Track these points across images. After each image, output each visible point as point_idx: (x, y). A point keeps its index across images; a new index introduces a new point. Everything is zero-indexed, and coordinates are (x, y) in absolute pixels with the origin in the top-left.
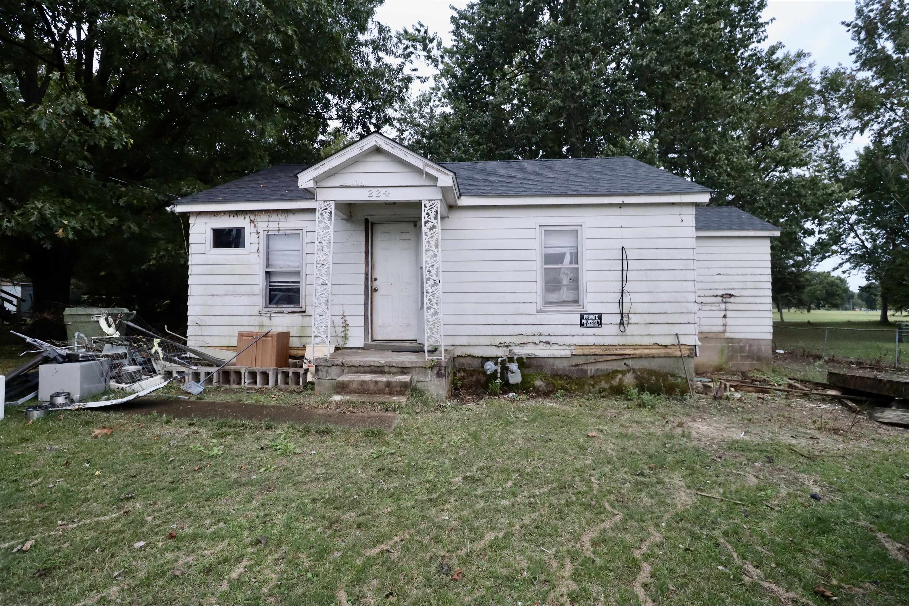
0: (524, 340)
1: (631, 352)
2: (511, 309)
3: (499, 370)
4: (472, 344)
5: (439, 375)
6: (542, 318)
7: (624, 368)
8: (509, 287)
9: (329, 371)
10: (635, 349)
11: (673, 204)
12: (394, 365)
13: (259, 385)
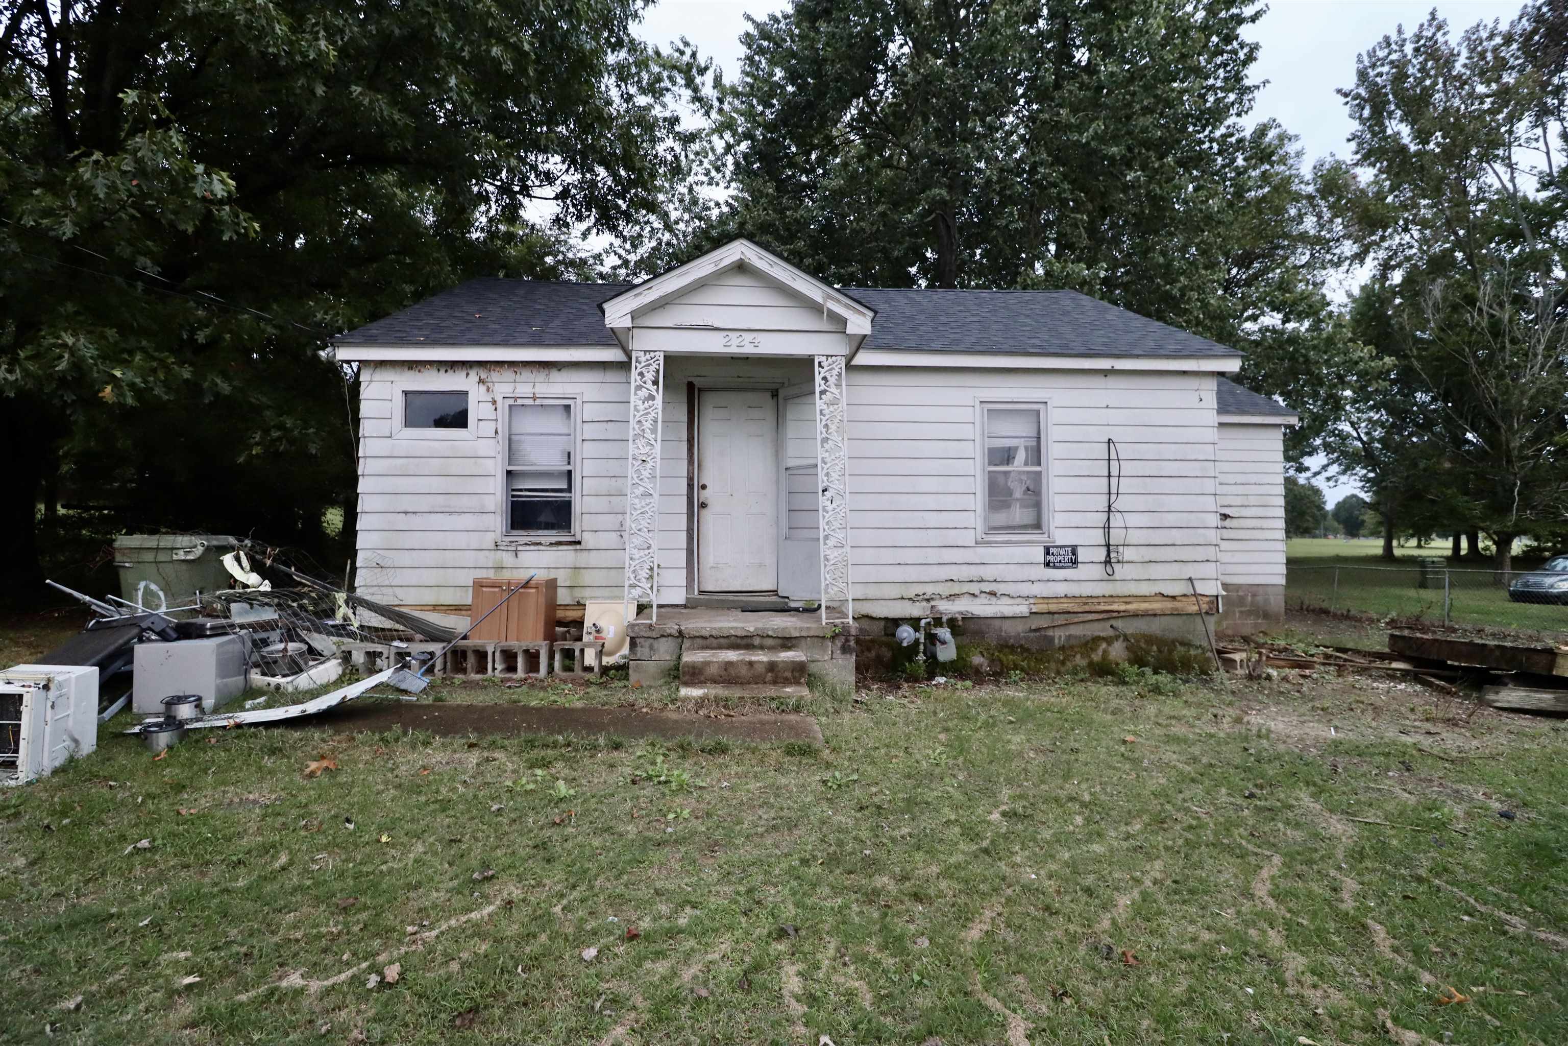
0: (956, 589)
1: (1123, 607)
2: (934, 537)
3: (922, 640)
4: (870, 597)
5: (845, 649)
6: (984, 553)
7: (1111, 633)
8: (931, 502)
9: (656, 646)
10: (1126, 603)
11: (1184, 373)
12: (770, 633)
13: (520, 673)
